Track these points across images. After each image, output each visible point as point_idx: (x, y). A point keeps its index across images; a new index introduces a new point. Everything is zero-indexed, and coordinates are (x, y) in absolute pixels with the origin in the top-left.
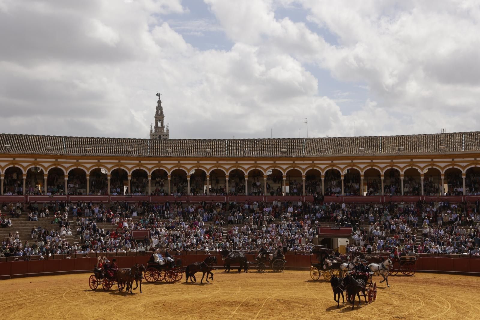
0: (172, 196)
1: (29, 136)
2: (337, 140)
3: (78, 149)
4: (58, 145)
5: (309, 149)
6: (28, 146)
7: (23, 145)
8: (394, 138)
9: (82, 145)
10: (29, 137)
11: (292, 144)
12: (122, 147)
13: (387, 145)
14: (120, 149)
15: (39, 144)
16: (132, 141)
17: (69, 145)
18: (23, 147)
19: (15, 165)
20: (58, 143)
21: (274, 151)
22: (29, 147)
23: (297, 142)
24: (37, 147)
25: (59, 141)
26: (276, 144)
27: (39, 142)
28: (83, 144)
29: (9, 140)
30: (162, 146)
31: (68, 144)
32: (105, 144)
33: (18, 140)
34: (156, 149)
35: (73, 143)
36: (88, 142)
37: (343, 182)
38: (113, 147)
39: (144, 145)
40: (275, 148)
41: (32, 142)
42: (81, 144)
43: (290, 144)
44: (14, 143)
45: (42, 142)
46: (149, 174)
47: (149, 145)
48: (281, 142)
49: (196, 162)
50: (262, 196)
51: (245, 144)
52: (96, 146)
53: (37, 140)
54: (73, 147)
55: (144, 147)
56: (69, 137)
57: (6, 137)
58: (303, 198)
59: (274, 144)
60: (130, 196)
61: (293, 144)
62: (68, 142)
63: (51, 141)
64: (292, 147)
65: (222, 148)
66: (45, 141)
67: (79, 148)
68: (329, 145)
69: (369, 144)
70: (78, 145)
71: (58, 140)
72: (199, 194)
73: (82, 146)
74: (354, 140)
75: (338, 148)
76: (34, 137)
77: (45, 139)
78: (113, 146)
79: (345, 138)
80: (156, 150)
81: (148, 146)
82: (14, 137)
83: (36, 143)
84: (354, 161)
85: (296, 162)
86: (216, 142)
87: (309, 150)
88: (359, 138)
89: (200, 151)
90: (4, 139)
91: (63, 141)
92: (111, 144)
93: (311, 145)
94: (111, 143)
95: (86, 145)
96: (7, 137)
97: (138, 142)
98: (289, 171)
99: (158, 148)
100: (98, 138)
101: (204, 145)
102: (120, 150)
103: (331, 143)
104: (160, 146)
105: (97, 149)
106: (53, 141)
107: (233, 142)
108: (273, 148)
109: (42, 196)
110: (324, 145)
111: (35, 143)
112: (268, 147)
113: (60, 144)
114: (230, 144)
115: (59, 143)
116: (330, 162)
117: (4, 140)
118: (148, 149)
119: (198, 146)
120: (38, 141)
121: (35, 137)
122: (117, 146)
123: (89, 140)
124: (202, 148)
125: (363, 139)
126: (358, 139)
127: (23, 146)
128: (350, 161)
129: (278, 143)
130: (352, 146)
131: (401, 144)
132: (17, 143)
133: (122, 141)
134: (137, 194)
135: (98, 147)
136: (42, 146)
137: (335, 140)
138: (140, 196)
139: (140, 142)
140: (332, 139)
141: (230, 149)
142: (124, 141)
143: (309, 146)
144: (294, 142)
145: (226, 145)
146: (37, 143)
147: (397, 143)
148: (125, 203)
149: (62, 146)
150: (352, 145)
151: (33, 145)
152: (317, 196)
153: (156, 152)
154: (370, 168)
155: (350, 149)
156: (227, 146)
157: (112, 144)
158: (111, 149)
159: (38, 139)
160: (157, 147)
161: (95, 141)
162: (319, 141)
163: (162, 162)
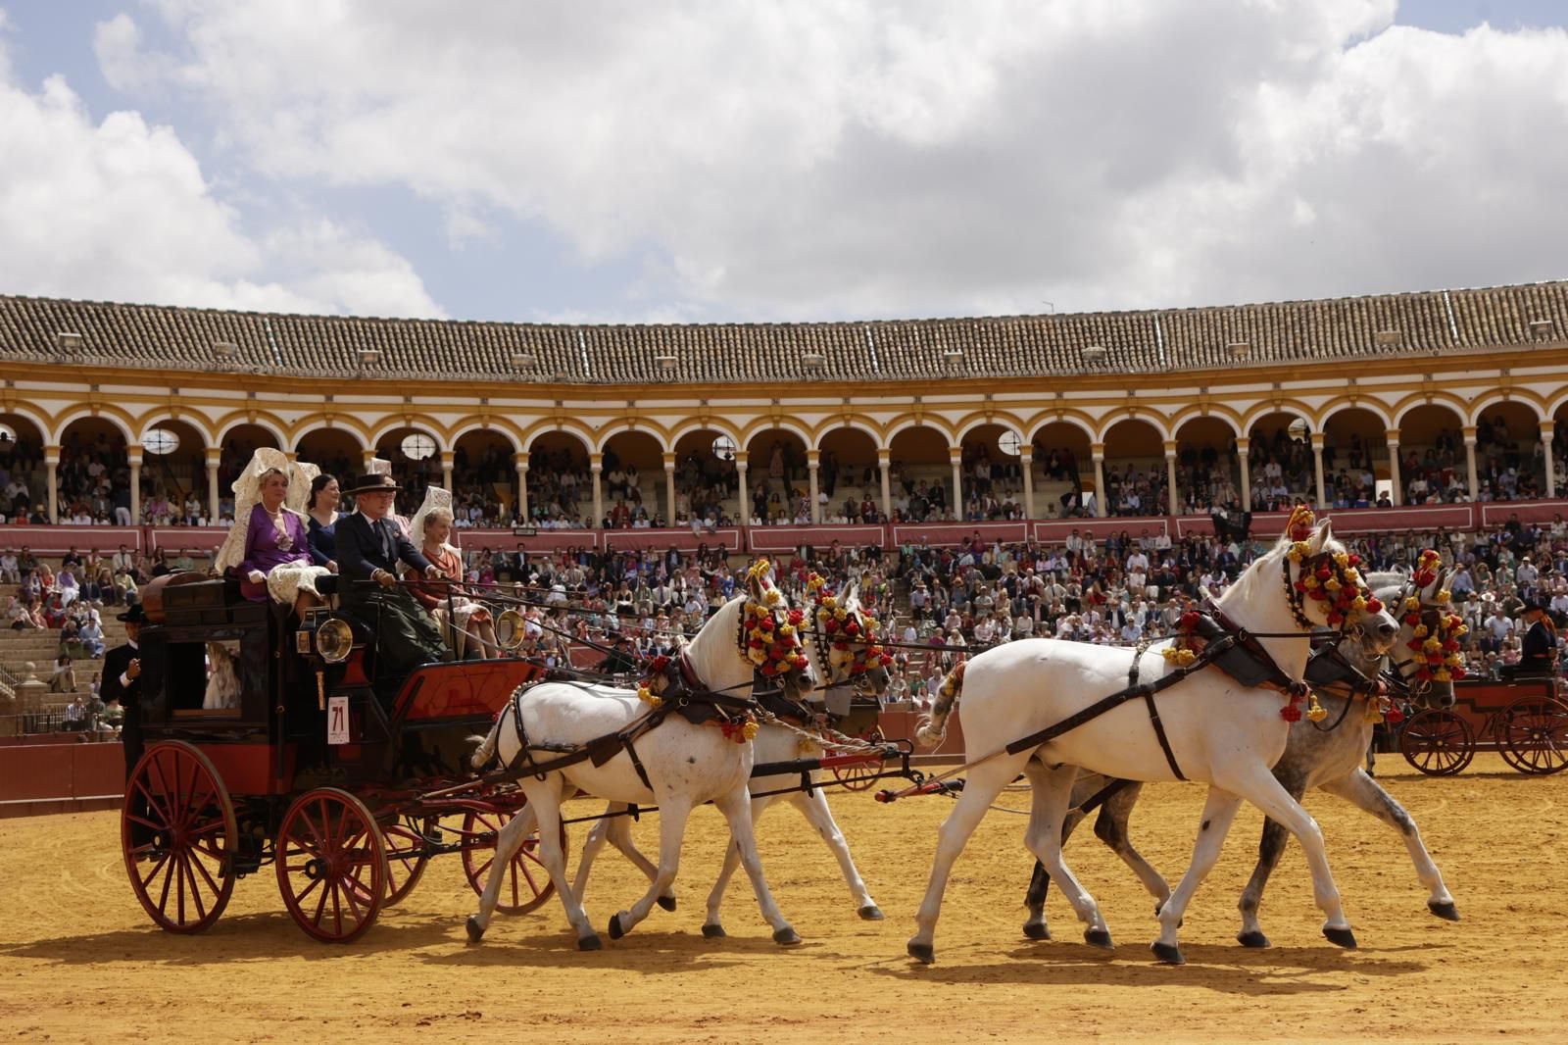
0: (682, 528)
1: (138, 307)
2: (1281, 311)
3: (327, 358)
4: (250, 342)
5: (1180, 345)
6: (140, 343)
7: (121, 337)
8: (1496, 296)
9: (338, 343)
10: (139, 313)
11: (1112, 332)
12: (487, 353)
13: (1476, 319)
14: (481, 359)
15: (178, 335)
16: (518, 332)
17: (293, 344)
18: (121, 346)
19: (97, 410)
20: (248, 336)
21: (1049, 357)
22: (146, 348)
23: (1132, 326)
24: (174, 346)
25: (250, 330)
26: (1052, 332)
27: (179, 329)
28: (341, 339)
29: (66, 319)
30: (633, 349)
31: (287, 339)
32: (423, 341)
33: (100, 320)
34: (610, 358)
35: (306, 338)
36: (358, 333)
37: (1319, 460)
38: (455, 353)
39: (565, 346)
40: (1051, 347)
41: (154, 328)
42: (333, 340)
43: (1105, 332)
44: (89, 331)
45: (188, 330)
46: (595, 448)
47: (583, 345)
48: (1072, 325)
49: (767, 402)
50: (1020, 521)
51: (937, 336)
52: (392, 350)
53: (169, 324)
54: (306, 349)
55: (566, 352)
56: (285, 318)
57: (53, 310)
58: (1172, 524)
59: (1045, 332)
60: (529, 533)
61: (1119, 332)
62: (286, 333)
63: (223, 329)
64: (1114, 343)
65: (855, 351)
66: (199, 327)
67: (330, 355)
68: (1254, 330)
69: (1404, 318)
70: (323, 344)
71: (248, 326)
72: (786, 522)
73: (340, 349)
74: (1345, 311)
75: (1290, 336)
76: (156, 313)
77: (201, 321)
78: (454, 348)
79: (1310, 304)
80: (611, 363)
81: (580, 349)
82: (83, 310)
83: (170, 334)
84: (1361, 381)
85: (1140, 393)
86: (831, 332)
87: (1181, 349)
88: (1363, 301)
89: (776, 363)
90: (47, 316)
91: (265, 328)
92: (445, 343)
93: (1186, 334)
94: (444, 337)
95: (353, 343)
96: (58, 311)
97: (541, 334)
98: (1115, 426)
99: (620, 355)
100: (396, 320)
101: (787, 342)
102: (483, 363)
103: (1260, 323)
104: (626, 348)
105: (397, 357)
106: (230, 329)
107: (893, 332)
108: (1044, 346)
109: (202, 528)
110: (1234, 331)
111: (165, 333)
112: (1026, 343)
113: (256, 338)
114: (881, 338)
115: (252, 336)
116: (1268, 387)
117: (50, 321)
118: (582, 359)
119: (767, 347)
120: (174, 325)
121: (161, 314)
122: (468, 349)
123: (363, 327)
124: (782, 353)
125: (1378, 304)
126: (1359, 305)
127: (124, 342)
128: (1343, 382)
129: (1059, 331)
130: (1343, 329)
131: (1531, 312)
132: (97, 330)
133: (482, 332)
134: (556, 524)
135: (399, 350)
136: (191, 345)
137: (1274, 311)
138: (568, 530)
139: (548, 334)
140: (1259, 310)
141: (885, 358)
142: (489, 332)
143: (1179, 334)
144: (1121, 323)
145: (867, 342)
146: (174, 334)
147: (1515, 310)
148: (516, 558)
149: (267, 347)
150: (1342, 324)
151: (159, 339)
152: (1224, 515)
153: (612, 368)
154: (1422, 402)
155: (1336, 338)
156: (871, 344)
157: (448, 341)
158: (449, 359)
159: (172, 320)
160: (616, 354)
161: (383, 331)
162: (1211, 317)
163: (639, 404)
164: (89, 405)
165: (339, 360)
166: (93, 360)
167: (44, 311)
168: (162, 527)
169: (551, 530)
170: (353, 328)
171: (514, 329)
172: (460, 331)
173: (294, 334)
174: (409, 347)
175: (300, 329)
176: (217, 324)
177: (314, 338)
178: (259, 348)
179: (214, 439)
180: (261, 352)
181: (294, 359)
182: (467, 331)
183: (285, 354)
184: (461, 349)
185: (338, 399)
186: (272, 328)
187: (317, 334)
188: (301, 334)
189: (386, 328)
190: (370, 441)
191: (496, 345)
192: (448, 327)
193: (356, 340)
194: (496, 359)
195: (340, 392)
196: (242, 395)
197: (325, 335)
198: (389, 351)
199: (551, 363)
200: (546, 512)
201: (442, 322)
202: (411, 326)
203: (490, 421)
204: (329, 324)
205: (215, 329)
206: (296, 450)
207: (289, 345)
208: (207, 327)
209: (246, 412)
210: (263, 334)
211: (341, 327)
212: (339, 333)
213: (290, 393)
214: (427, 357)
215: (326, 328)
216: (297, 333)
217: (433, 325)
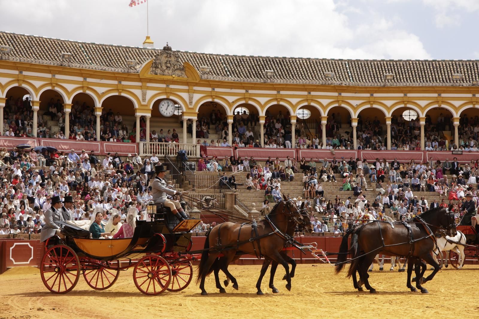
164: (276, 99)
165: (376, 79)
166: (278, 81)
167: (260, 62)
168: (304, 149)
169: (470, 151)
170: (382, 65)
171: (454, 63)
172: (429, 65)
173: (357, 68)
174: (406, 72)
175: (360, 66)
176: (326, 65)
177: (366, 69)
178: (343, 74)
179: (325, 113)
180: (344, 76)
181: (357, 79)
182: (433, 64)
183: (354, 76)
184: (429, 72)
185: (375, 95)
186: (349, 66)
187: (367, 67)
188: (361, 68)
189: (396, 64)
190: (389, 113)
191: (446, 70)
192: (424, 63)
193: (384, 69)
194: (445, 76)
195: (376, 92)
196: (336, 94)
197: (370, 68)
198: (397, 74)
199: (470, 77)
200: (467, 144)
201: (421, 61)
202: (407, 63)
203: (442, 104)
204: (372, 63)
205: (326, 67)
206: (358, 117)
207: (355, 72)
208: (322, 66)
209: (338, 101)
210: (345, 68)
211: (377, 64)
212: (377, 67)
213: (355, 93)
214: (414, 76)
215: (371, 65)
216: (359, 68)
217: (417, 62)
